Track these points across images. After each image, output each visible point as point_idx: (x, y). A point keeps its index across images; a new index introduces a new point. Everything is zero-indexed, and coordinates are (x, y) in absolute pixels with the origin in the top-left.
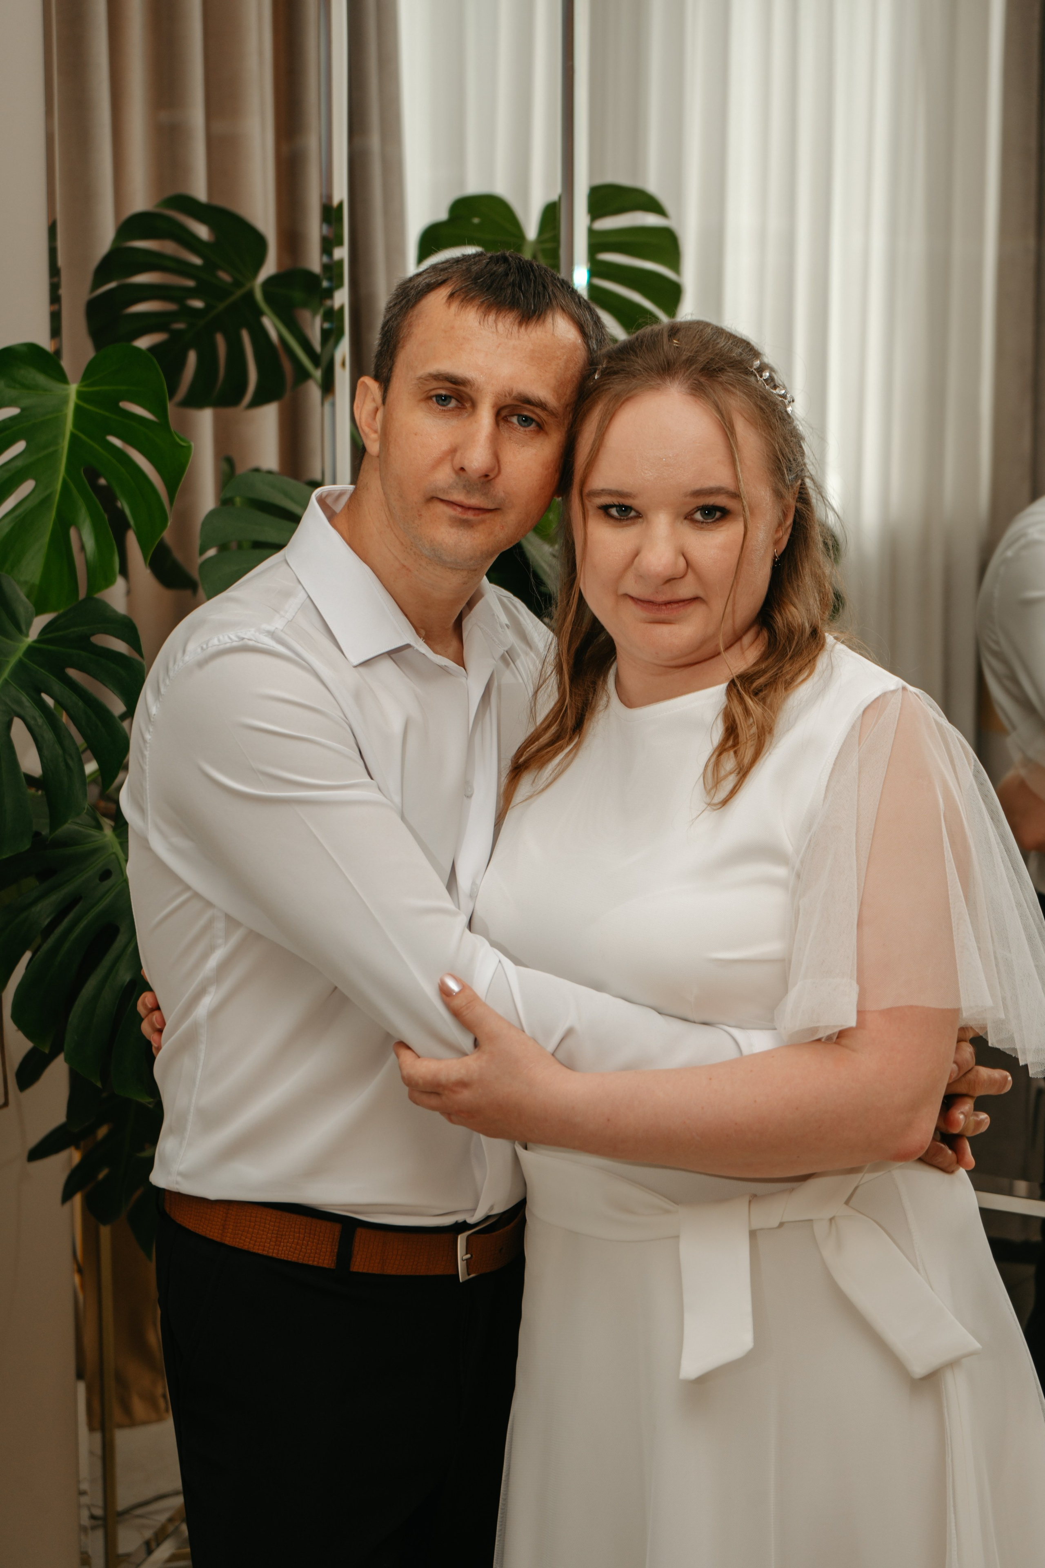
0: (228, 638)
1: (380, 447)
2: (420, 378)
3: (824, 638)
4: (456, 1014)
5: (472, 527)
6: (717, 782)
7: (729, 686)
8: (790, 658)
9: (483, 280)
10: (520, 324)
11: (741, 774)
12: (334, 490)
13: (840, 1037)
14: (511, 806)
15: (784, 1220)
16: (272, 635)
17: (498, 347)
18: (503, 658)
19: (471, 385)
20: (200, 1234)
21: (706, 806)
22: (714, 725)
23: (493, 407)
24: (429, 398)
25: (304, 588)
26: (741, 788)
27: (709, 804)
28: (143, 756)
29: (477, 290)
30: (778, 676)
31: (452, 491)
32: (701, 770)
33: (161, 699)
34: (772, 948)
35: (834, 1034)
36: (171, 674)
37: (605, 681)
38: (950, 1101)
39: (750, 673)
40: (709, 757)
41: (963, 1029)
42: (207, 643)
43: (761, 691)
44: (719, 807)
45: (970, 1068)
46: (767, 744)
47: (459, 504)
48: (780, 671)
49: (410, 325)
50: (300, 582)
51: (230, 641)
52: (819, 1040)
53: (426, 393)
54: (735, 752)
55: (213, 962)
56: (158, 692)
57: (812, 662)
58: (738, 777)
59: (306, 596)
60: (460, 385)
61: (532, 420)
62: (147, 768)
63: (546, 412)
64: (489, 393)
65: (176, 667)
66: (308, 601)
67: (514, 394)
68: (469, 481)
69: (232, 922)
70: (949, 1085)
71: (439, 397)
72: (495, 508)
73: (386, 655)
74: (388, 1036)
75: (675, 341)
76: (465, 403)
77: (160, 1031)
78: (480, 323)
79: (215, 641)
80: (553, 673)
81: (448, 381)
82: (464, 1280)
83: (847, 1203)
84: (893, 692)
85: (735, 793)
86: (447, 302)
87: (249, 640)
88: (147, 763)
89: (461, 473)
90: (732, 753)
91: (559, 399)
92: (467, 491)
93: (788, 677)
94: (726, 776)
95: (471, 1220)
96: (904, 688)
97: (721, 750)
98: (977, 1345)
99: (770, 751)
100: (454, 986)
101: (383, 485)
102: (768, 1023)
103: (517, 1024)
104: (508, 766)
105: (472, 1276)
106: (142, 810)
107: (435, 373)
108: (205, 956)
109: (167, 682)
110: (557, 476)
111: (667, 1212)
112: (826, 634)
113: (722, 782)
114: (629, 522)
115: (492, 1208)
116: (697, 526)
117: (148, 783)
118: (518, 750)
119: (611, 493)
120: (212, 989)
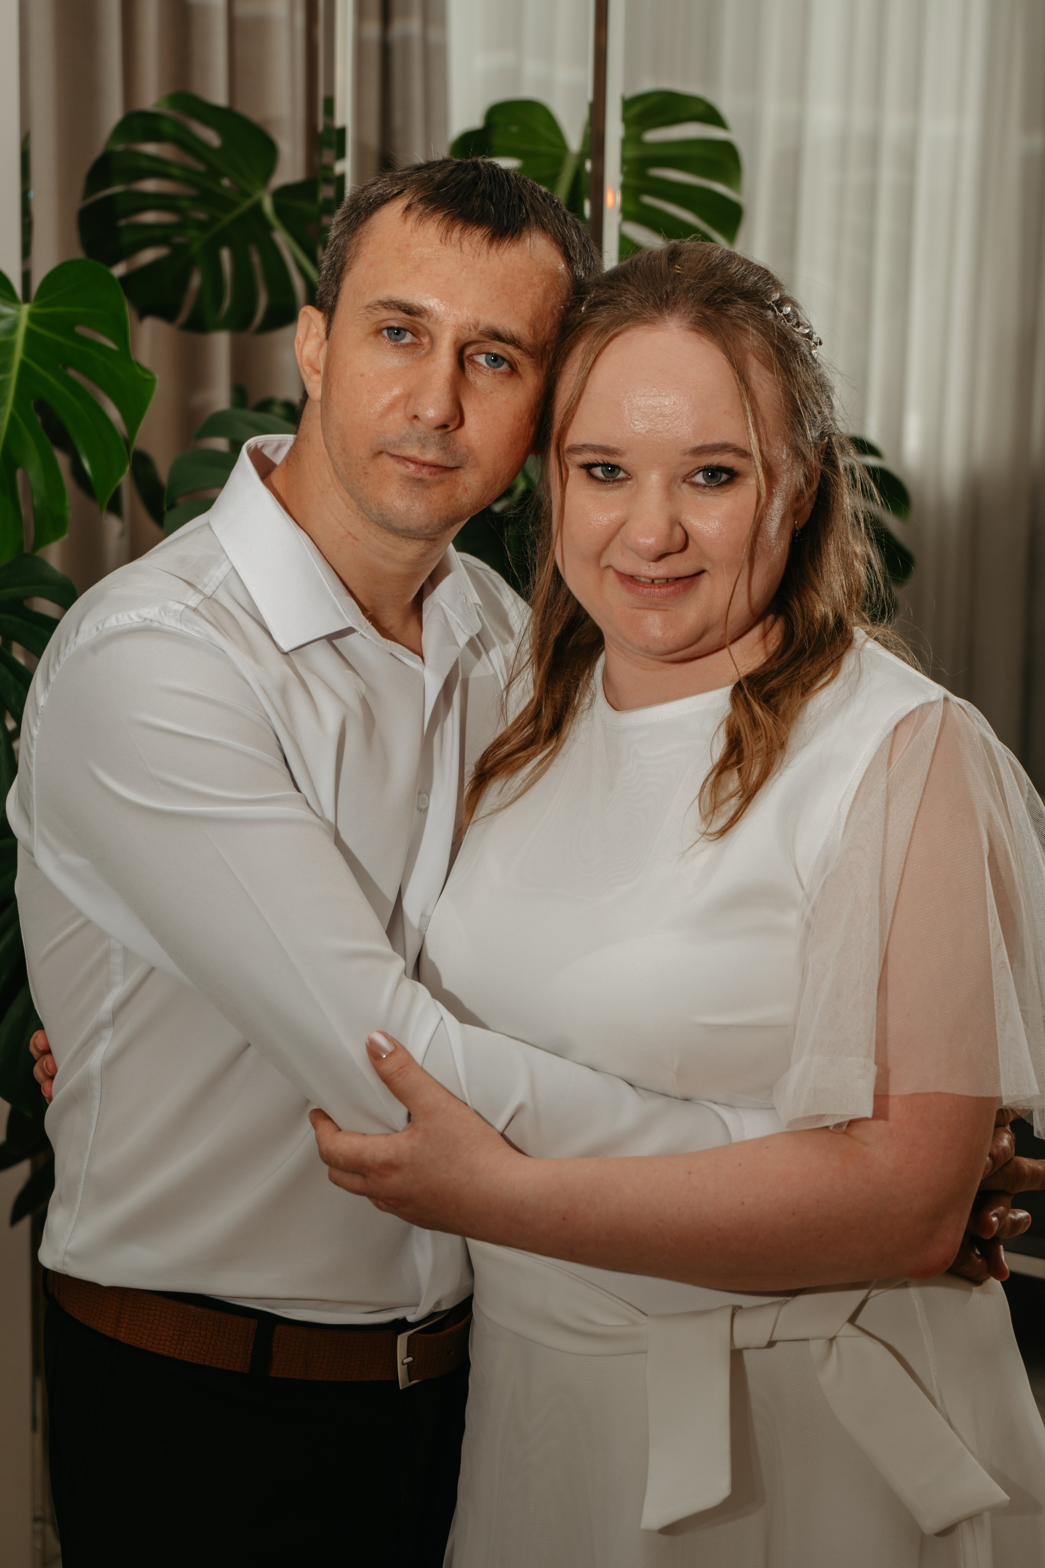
0: (129, 618)
1: (322, 391)
2: (368, 306)
3: (852, 633)
4: (388, 1081)
5: (429, 488)
6: (715, 807)
7: (734, 689)
8: (810, 656)
9: (447, 190)
10: (491, 243)
11: (745, 796)
12: (271, 440)
13: (852, 1127)
14: (473, 823)
15: (775, 1338)
16: (180, 615)
17: (462, 270)
18: (471, 643)
19: (428, 316)
20: (90, 1326)
21: (699, 836)
22: (716, 736)
23: (455, 343)
24: (378, 332)
25: (228, 559)
26: (743, 814)
27: (704, 834)
28: (30, 754)
29: (439, 201)
30: (794, 678)
31: (405, 445)
32: (698, 792)
33: (50, 688)
34: (775, 1011)
35: (843, 1123)
36: (62, 657)
37: (591, 676)
39: (760, 675)
40: (707, 776)
42: (104, 622)
43: (772, 696)
44: (716, 837)
45: (1008, 1159)
46: (778, 761)
47: (412, 459)
48: (796, 673)
49: (359, 244)
50: (224, 552)
51: (130, 621)
52: (824, 1128)
53: (376, 325)
54: (739, 770)
55: (109, 1002)
56: (47, 680)
57: (836, 662)
58: (740, 801)
59: (229, 567)
60: (415, 316)
61: (504, 359)
62: (35, 772)
63: (519, 351)
64: (450, 326)
65: (68, 651)
66: (232, 573)
67: (481, 327)
68: (424, 433)
69: (131, 957)
71: (390, 329)
72: (456, 466)
73: (324, 641)
75: (677, 266)
76: (422, 338)
77: (52, 1078)
78: (441, 241)
79: (113, 621)
80: (529, 664)
81: (400, 310)
82: (404, 1387)
83: (851, 1321)
84: (932, 703)
85: (736, 821)
86: (402, 216)
88: (34, 764)
89: (415, 421)
90: (735, 770)
91: (535, 334)
92: (423, 445)
93: (806, 680)
94: (726, 800)
95: (411, 1318)
96: (946, 699)
97: (722, 767)
99: (781, 771)
100: (384, 1045)
101: (324, 435)
104: (470, 774)
105: (414, 1382)
106: (28, 820)
107: (385, 299)
108: (101, 994)
109: (57, 668)
110: (532, 430)
111: (634, 1322)
112: (855, 629)
113: (721, 807)
114: (616, 484)
115: (438, 1303)
116: (699, 491)
117: (34, 787)
118: (484, 754)
119: (594, 449)
120: (109, 1034)
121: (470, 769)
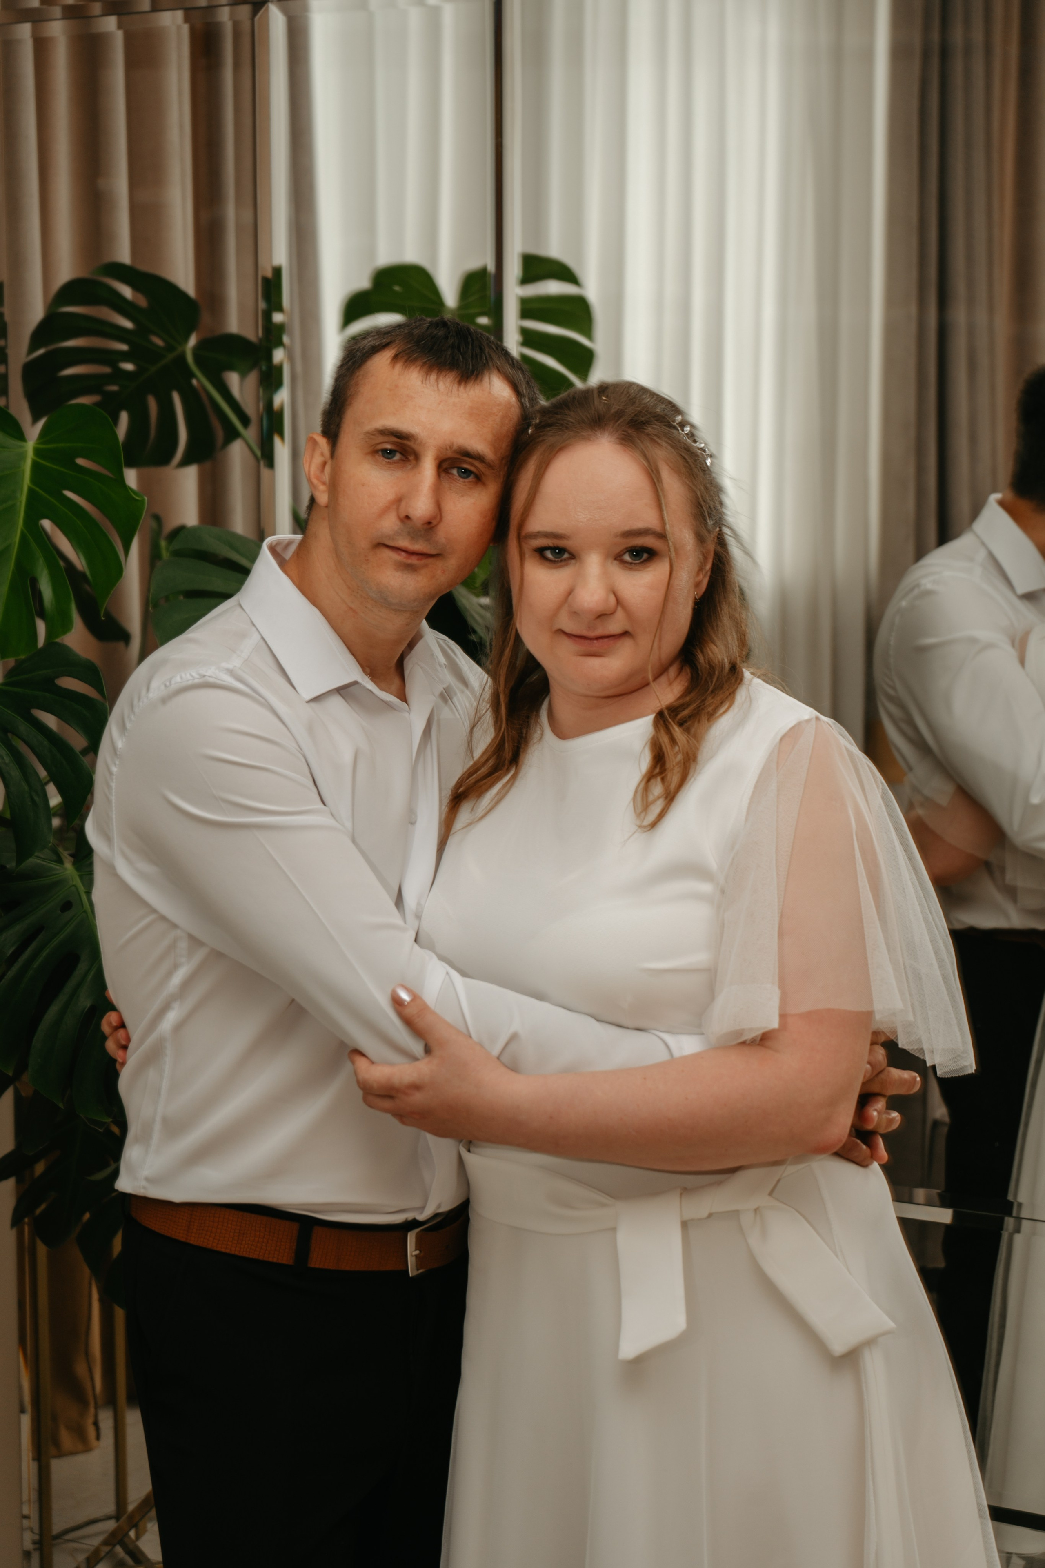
0: (189, 676)
1: (329, 498)
2: (367, 433)
3: (742, 672)
4: (408, 1023)
5: (416, 570)
6: (646, 806)
7: (656, 717)
8: (712, 692)
9: (424, 343)
10: (460, 383)
11: (669, 798)
13: (764, 1040)
14: (451, 833)
15: (713, 1210)
16: (231, 673)
17: (439, 404)
18: (441, 696)
19: (414, 439)
20: (165, 1234)
21: (637, 828)
22: (642, 754)
23: (435, 459)
24: (375, 452)
25: (257, 630)
26: (667, 812)
27: (639, 827)
28: (109, 787)
29: (419, 352)
30: (700, 708)
31: (399, 538)
32: (631, 796)
33: (126, 734)
34: (700, 958)
35: (757, 1037)
36: (136, 710)
37: (538, 716)
38: (865, 1099)
39: (677, 705)
40: (639, 782)
41: (876, 1033)
42: (171, 680)
43: (686, 722)
44: (649, 829)
45: (882, 1069)
46: (692, 770)
47: (404, 549)
48: (702, 704)
49: (357, 386)
50: (254, 625)
51: (191, 678)
52: (744, 1043)
53: (373, 447)
54: (663, 779)
55: (177, 979)
56: (123, 728)
57: (731, 696)
58: (665, 801)
59: (259, 637)
60: (404, 440)
61: (471, 472)
62: (113, 798)
63: (483, 464)
64: (432, 447)
65: (141, 704)
66: (262, 642)
67: (455, 447)
68: (414, 528)
69: (195, 942)
70: (864, 1084)
71: (384, 451)
72: (437, 553)
73: (335, 691)
74: (342, 1044)
75: (604, 398)
76: (409, 456)
77: (125, 1048)
78: (422, 382)
79: (178, 679)
80: (489, 710)
81: (393, 436)
82: (414, 1275)
83: (770, 1194)
84: (808, 721)
85: (663, 816)
86: (391, 362)
87: (210, 677)
88: (114, 794)
89: (406, 520)
90: (659, 779)
91: (496, 452)
92: (412, 538)
93: (710, 709)
94: (654, 801)
95: (421, 1217)
96: (817, 718)
97: (649, 777)
98: (891, 1325)
99: (695, 777)
100: (405, 996)
101: (330, 532)
102: (697, 1027)
103: (464, 1030)
104: (448, 796)
105: (420, 1271)
106: (108, 839)
107: (381, 428)
108: (170, 974)
109: (133, 717)
110: (494, 525)
111: (603, 1205)
112: (744, 670)
113: (651, 806)
114: (563, 563)
115: (439, 1206)
116: (626, 567)
117: (114, 812)
118: (458, 781)
119: (547, 535)
120: (176, 1005)
121: (448, 793)
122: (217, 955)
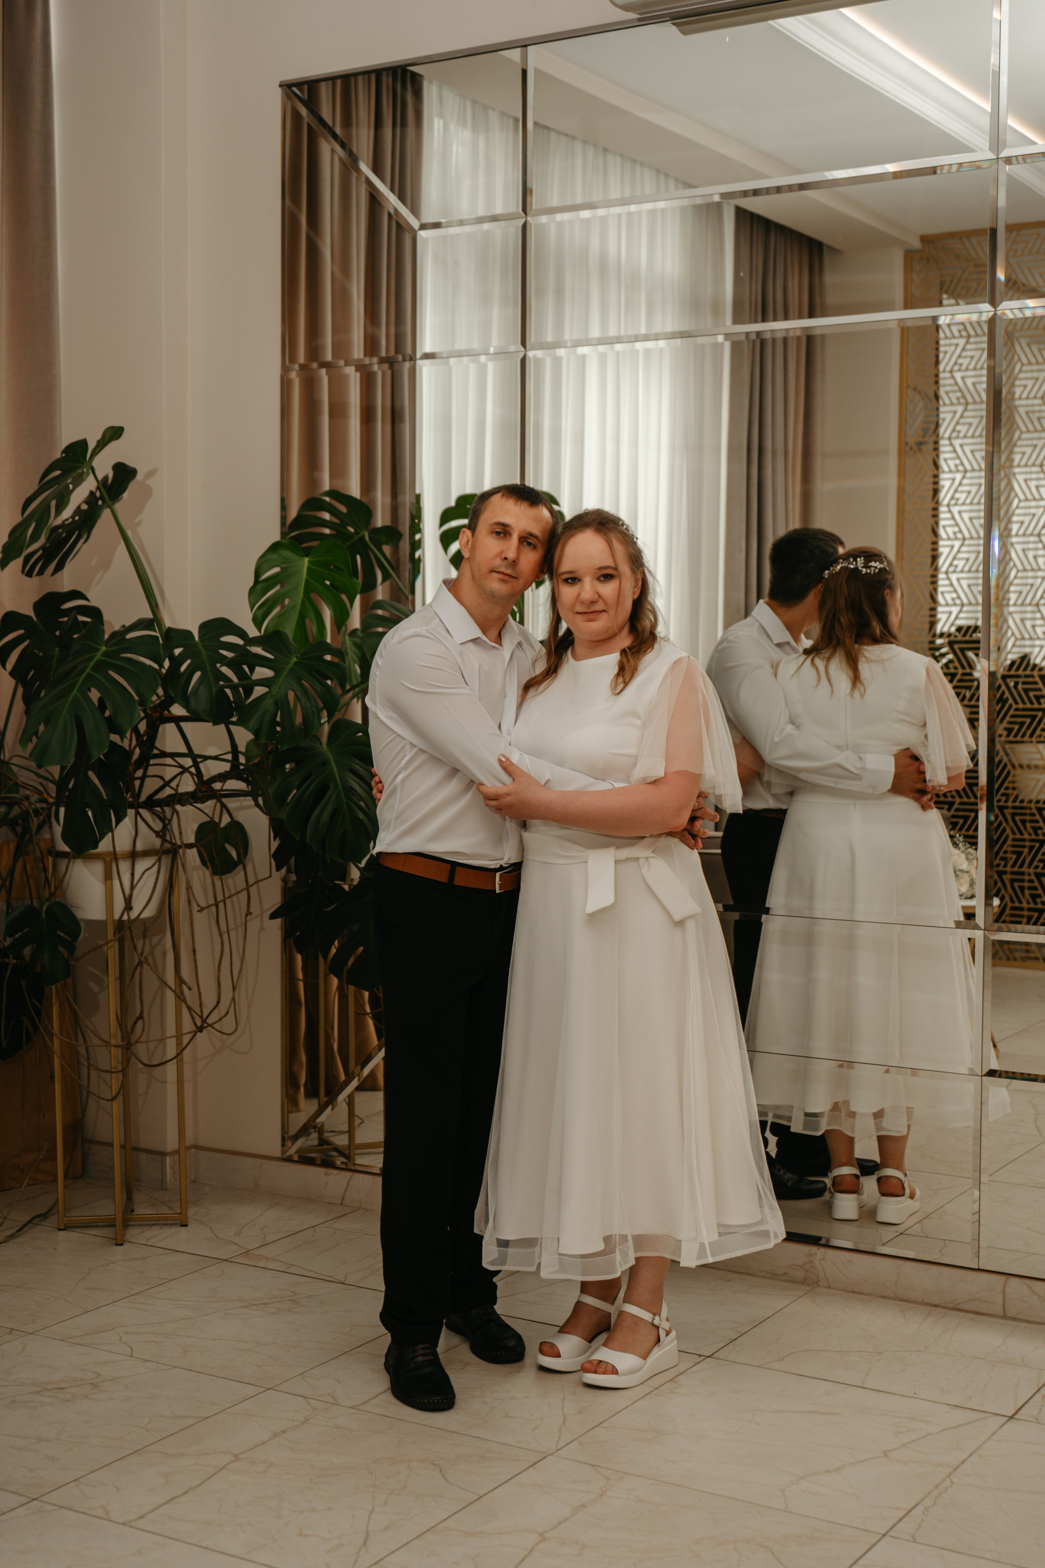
1: (470, 555)
2: (490, 524)
4: (505, 769)
5: (507, 583)
6: (616, 686)
7: (621, 652)
10: (530, 506)
11: (625, 684)
13: (657, 781)
14: (524, 702)
15: (628, 856)
17: (521, 514)
19: (509, 527)
20: (397, 870)
22: (615, 667)
23: (518, 536)
24: (493, 532)
25: (438, 616)
26: (625, 689)
27: (612, 694)
29: (512, 494)
31: (500, 568)
33: (383, 658)
34: (632, 749)
35: (654, 780)
36: (387, 648)
38: (693, 819)
39: (627, 649)
40: (613, 677)
41: (699, 793)
43: (634, 654)
45: (702, 807)
46: (635, 674)
47: (502, 573)
49: (486, 506)
50: (437, 614)
51: (412, 632)
52: (646, 783)
53: (492, 530)
54: (624, 676)
55: (405, 761)
56: (381, 656)
57: (652, 645)
59: (439, 619)
60: (505, 527)
61: (533, 543)
62: (377, 686)
63: (539, 540)
64: (516, 531)
65: (389, 645)
66: (440, 621)
67: (527, 531)
68: (507, 564)
69: (413, 745)
70: (694, 809)
71: (496, 531)
72: (516, 576)
73: (471, 641)
76: (507, 535)
77: (381, 792)
78: (514, 506)
79: (405, 634)
81: (500, 525)
82: (498, 893)
83: (653, 851)
84: (685, 657)
85: (624, 691)
86: (501, 499)
89: (504, 561)
90: (621, 676)
91: (544, 538)
92: (506, 568)
94: (619, 685)
95: (503, 865)
96: (688, 657)
97: (618, 675)
98: (700, 910)
99: (636, 677)
100: (504, 759)
101: (471, 569)
102: (627, 780)
103: (529, 774)
104: (522, 686)
105: (501, 891)
106: (375, 703)
107: (496, 522)
108: (401, 759)
109: (386, 651)
111: (582, 851)
114: (575, 585)
115: (510, 858)
116: (602, 582)
119: (568, 573)
120: (403, 772)
122: (422, 751)
